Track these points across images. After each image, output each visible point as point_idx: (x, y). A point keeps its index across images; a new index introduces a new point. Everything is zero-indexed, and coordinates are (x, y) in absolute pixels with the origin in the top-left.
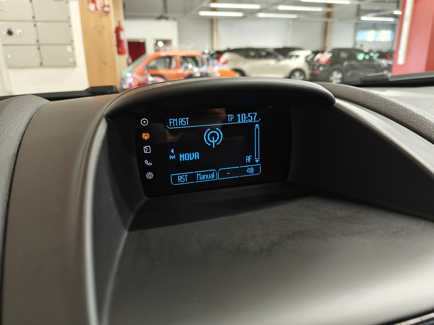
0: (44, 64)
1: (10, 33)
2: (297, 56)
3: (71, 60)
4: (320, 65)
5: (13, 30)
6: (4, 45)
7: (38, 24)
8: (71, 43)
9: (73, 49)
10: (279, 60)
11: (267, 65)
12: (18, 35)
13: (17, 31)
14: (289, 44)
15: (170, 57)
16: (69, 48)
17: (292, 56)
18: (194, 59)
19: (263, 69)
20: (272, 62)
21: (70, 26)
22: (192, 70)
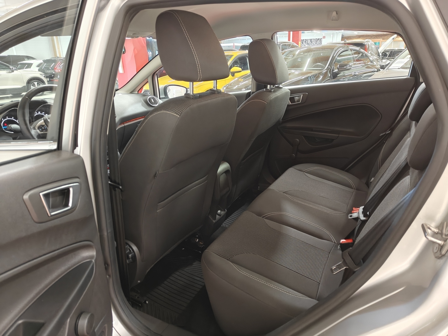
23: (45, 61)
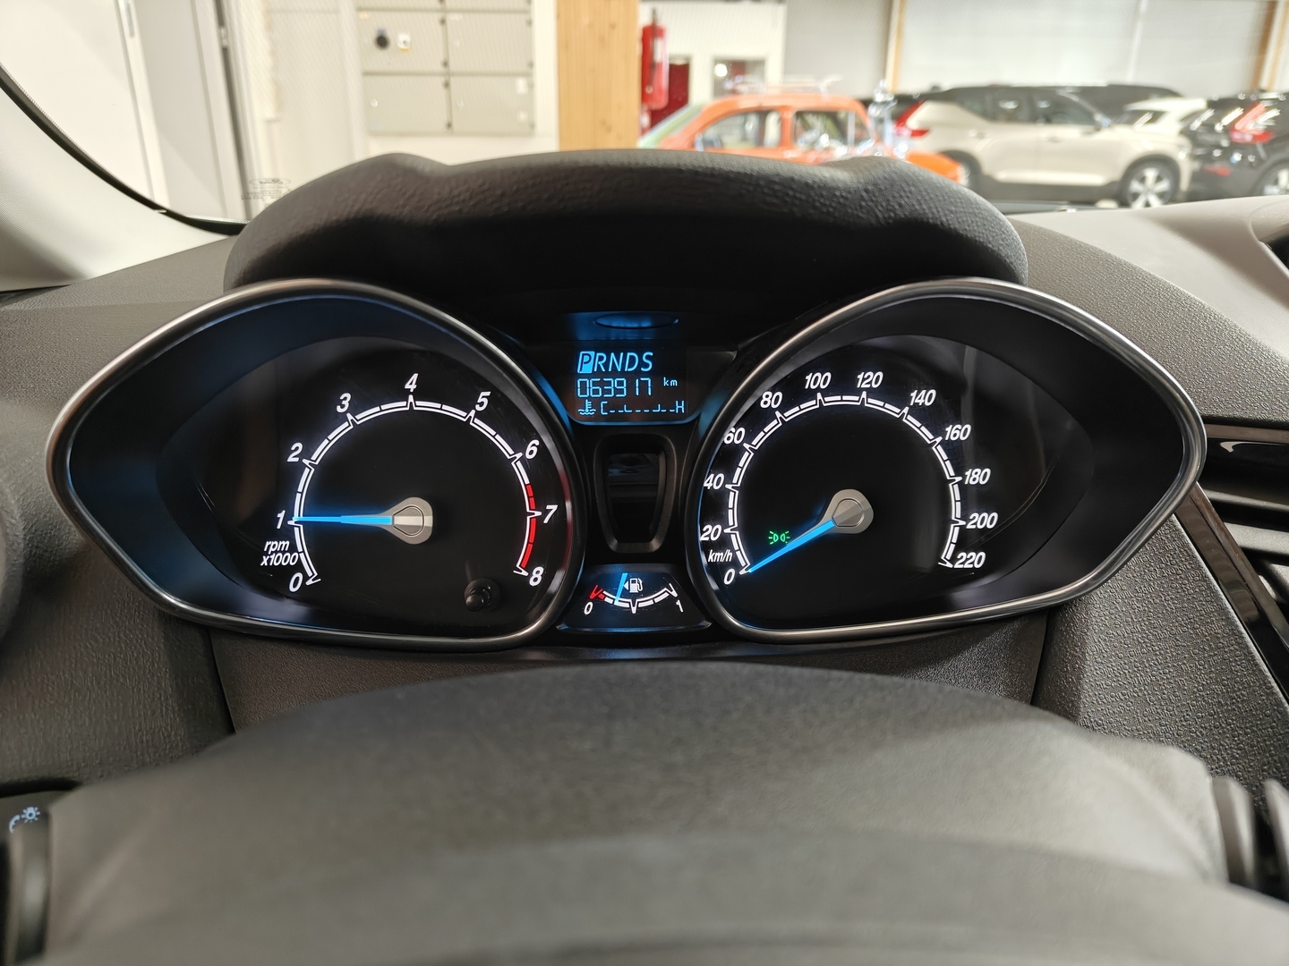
0: (455, 126)
1: (382, 41)
2: (1156, 116)
3: (523, 116)
4: (1235, 146)
5: (390, 35)
6: (367, 74)
7: (453, 18)
8: (528, 71)
9: (531, 86)
10: (1098, 128)
11: (1054, 140)
12: (402, 46)
13: (399, 38)
14: (1130, 76)
15: (763, 113)
16: (521, 84)
17: (1140, 113)
18: (835, 121)
19: (1036, 155)
20: (1069, 133)
21: (530, 23)
22: (827, 149)
23: (1212, 104)
